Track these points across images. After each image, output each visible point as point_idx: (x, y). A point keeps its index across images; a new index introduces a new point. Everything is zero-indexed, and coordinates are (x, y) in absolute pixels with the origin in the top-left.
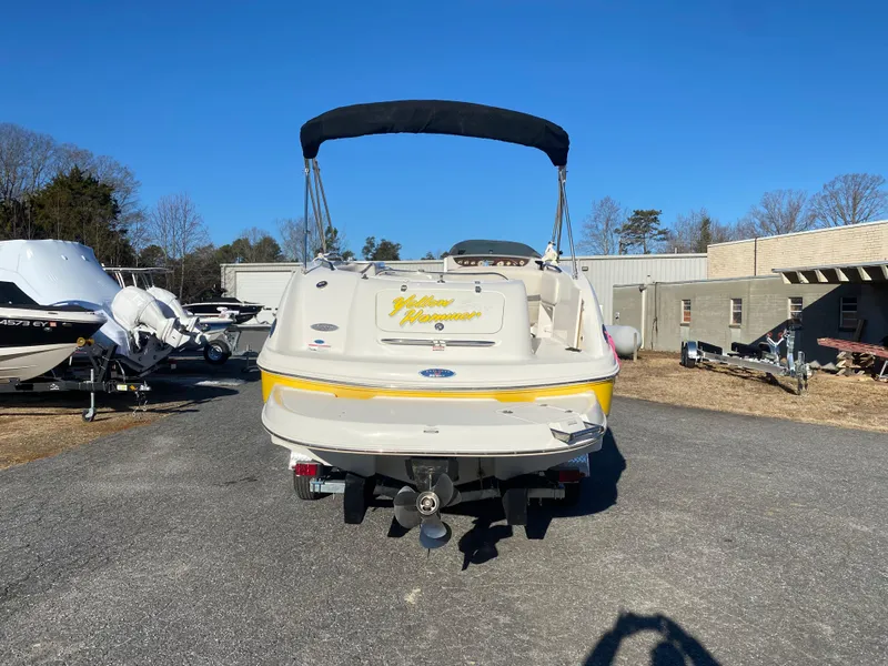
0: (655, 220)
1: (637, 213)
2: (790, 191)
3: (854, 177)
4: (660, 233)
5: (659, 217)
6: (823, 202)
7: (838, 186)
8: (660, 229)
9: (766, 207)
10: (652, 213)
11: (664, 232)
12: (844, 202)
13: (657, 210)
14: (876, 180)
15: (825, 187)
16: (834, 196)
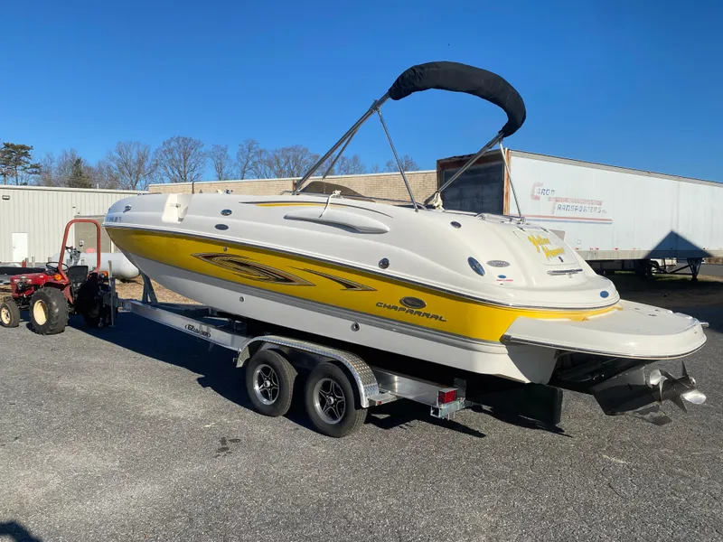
0: (26, 154)
1: (7, 146)
2: (138, 144)
3: (184, 139)
4: (32, 167)
5: (30, 152)
6: (163, 155)
7: (173, 144)
8: (32, 162)
9: (120, 153)
10: (23, 147)
11: (36, 166)
12: (177, 157)
13: (27, 145)
14: (198, 144)
15: (164, 144)
16: (171, 151)
